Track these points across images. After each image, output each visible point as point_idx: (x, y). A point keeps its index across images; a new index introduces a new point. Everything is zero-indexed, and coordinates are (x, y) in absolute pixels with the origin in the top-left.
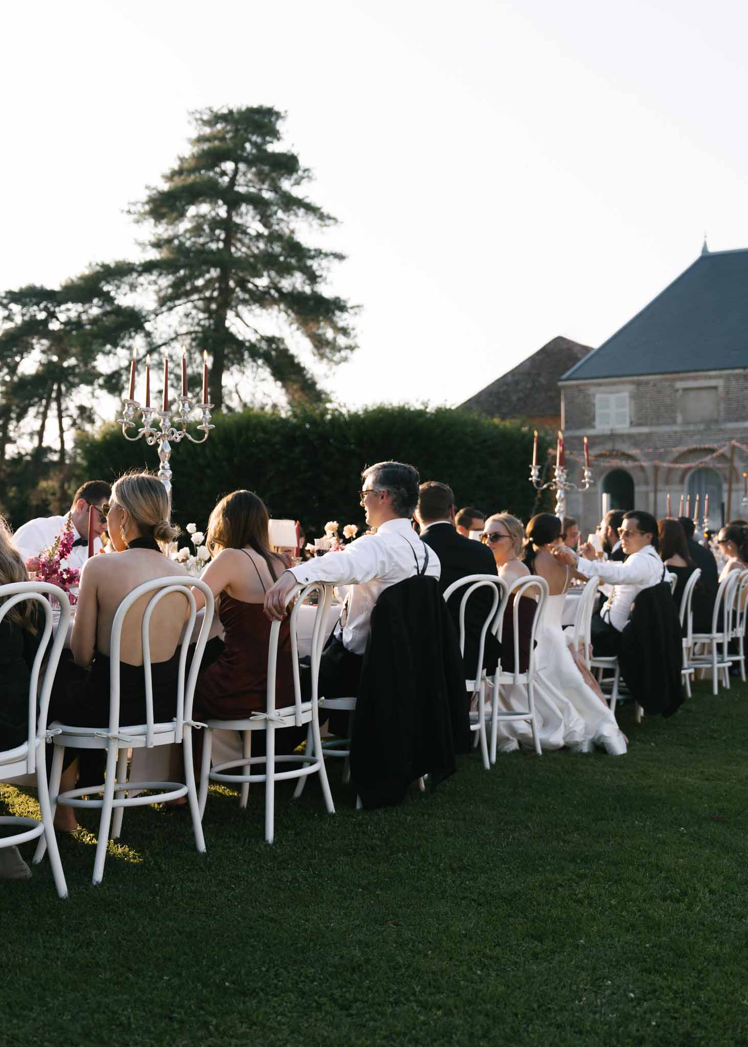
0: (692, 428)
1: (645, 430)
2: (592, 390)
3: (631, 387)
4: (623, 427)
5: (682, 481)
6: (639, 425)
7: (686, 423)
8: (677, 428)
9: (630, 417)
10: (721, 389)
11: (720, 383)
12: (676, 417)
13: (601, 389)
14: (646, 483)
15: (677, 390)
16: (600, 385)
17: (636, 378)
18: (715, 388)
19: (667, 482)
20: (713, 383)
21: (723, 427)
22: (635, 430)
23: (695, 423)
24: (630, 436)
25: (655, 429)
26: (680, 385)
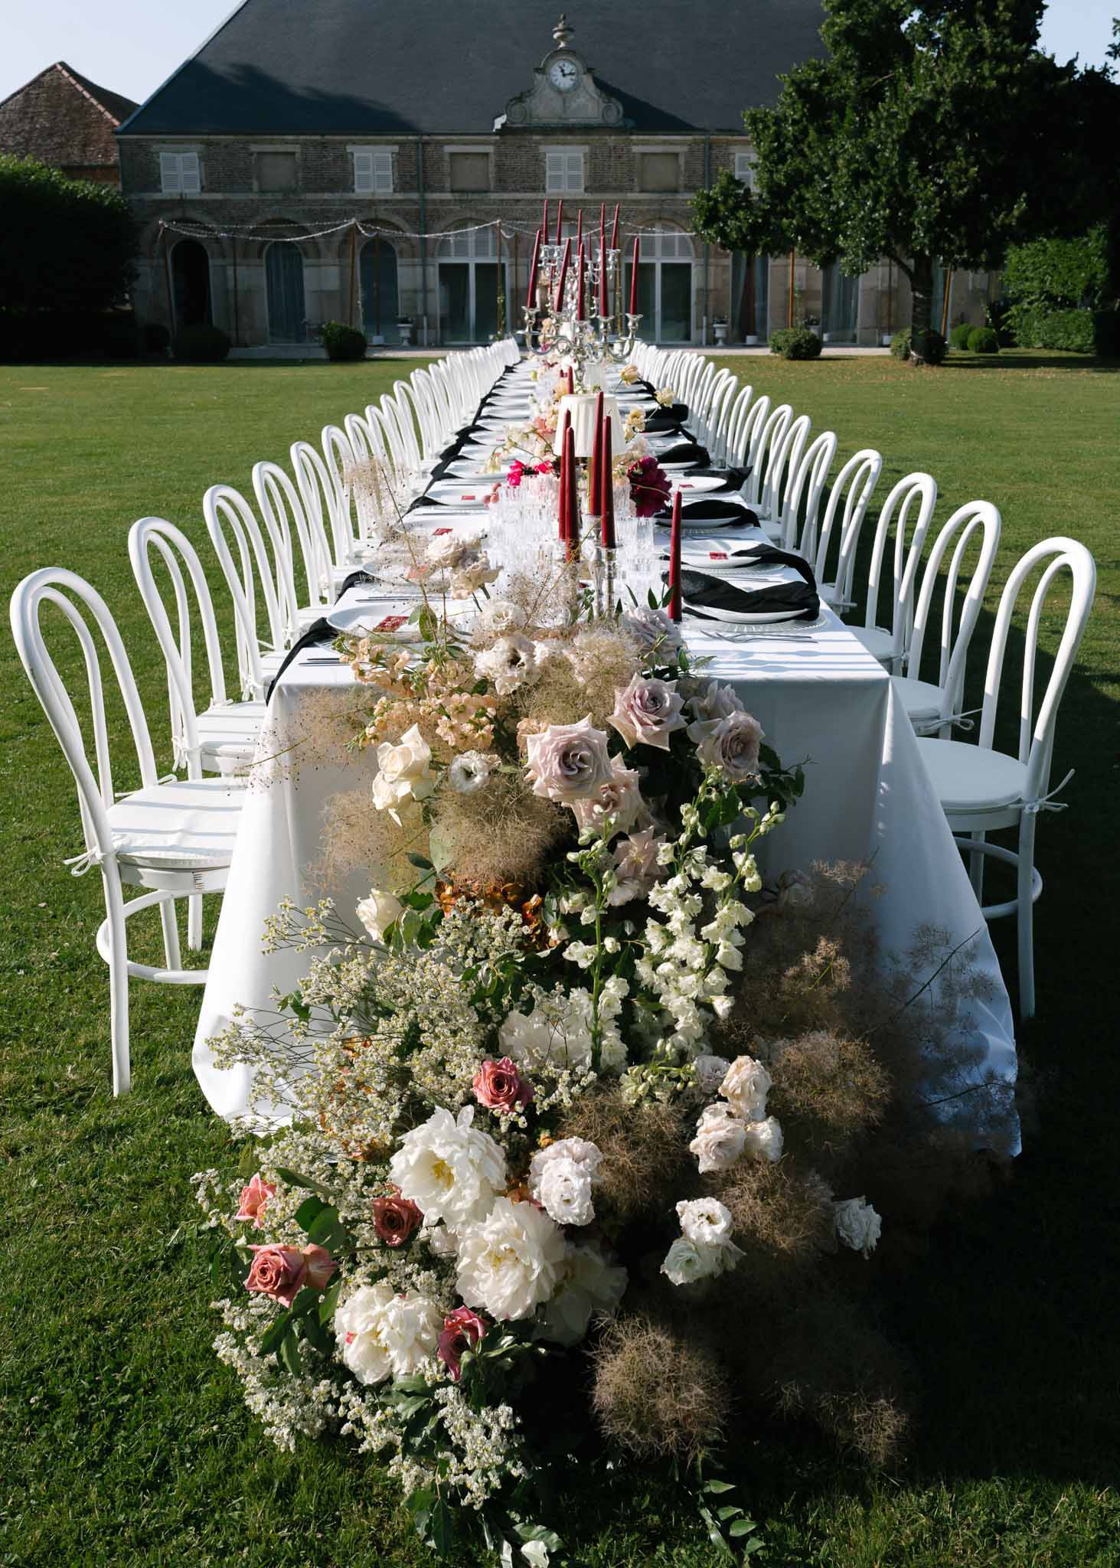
0: (269, 196)
1: (219, 196)
2: (155, 147)
3: (200, 147)
4: (193, 192)
5: (260, 256)
6: (212, 191)
7: (262, 191)
8: (252, 196)
9: (201, 182)
10: (297, 155)
11: (297, 149)
12: (252, 184)
13: (165, 146)
14: (223, 256)
15: (251, 154)
16: (164, 142)
17: (205, 137)
18: (293, 154)
19: (245, 256)
20: (290, 148)
21: (303, 197)
22: (206, 196)
23: (273, 192)
24: (201, 202)
25: (228, 196)
26: (254, 148)
